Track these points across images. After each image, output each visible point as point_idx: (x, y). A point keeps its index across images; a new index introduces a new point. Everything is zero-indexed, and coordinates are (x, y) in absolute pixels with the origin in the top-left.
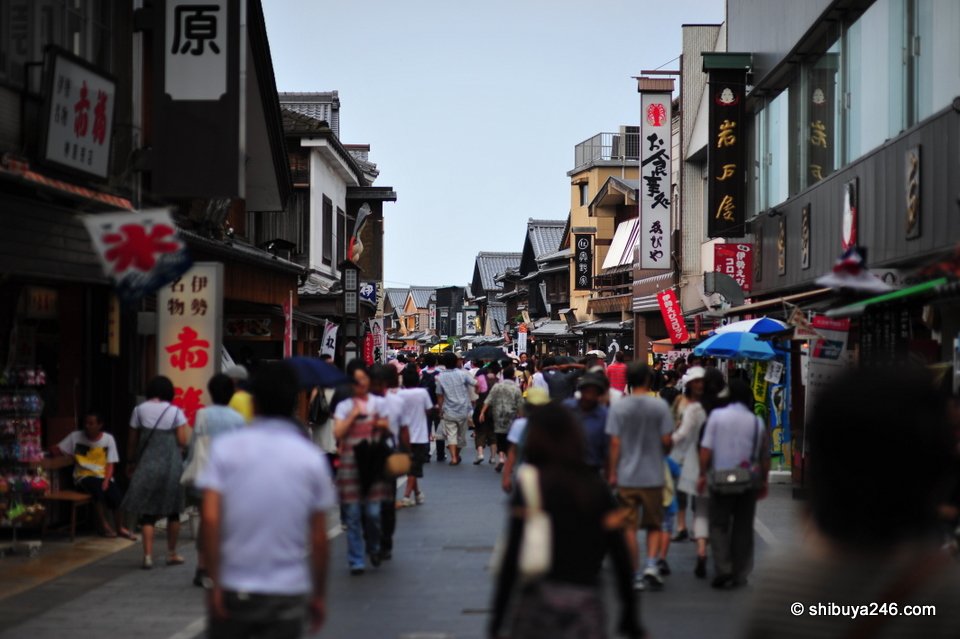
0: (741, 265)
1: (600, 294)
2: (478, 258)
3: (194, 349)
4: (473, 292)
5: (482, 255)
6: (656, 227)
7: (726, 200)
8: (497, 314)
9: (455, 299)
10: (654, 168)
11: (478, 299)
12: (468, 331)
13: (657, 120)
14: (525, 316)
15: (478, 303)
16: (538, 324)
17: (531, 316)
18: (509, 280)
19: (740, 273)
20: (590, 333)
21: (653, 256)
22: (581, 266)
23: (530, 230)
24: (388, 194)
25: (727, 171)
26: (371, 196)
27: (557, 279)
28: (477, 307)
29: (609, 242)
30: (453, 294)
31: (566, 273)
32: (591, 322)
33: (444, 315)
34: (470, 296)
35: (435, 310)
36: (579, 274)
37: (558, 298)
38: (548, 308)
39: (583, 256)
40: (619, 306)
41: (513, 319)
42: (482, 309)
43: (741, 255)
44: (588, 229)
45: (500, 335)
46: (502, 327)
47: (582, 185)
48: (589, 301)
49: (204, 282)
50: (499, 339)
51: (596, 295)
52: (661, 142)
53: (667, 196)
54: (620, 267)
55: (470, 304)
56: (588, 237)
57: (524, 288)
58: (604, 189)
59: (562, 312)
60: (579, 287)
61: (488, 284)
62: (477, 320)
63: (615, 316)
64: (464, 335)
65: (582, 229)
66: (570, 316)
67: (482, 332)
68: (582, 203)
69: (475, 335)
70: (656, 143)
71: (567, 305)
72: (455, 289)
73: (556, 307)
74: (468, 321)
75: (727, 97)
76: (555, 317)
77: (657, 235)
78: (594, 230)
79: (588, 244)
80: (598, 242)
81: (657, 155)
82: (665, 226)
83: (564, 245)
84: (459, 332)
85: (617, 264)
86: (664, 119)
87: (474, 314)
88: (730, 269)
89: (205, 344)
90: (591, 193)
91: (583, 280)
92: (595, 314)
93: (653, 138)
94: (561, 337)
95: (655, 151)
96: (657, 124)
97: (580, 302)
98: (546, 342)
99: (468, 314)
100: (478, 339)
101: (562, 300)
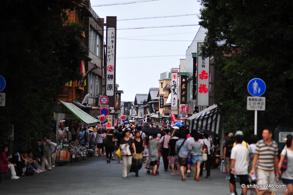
0: (186, 109)
1: (165, 109)
2: (136, 95)
3: (109, 125)
4: (135, 104)
5: (137, 95)
6: (174, 99)
7: (184, 98)
8: (141, 111)
9: (129, 105)
10: (174, 87)
11: (136, 106)
12: (133, 115)
13: (175, 78)
14: (148, 112)
15: (136, 107)
16: (152, 114)
17: (150, 112)
18: (145, 103)
19: (186, 111)
20: (163, 118)
21: (174, 104)
22: (161, 103)
23: (150, 91)
24: (122, 92)
25: (184, 93)
26: (119, 92)
27: (156, 104)
28: (135, 108)
29: (168, 97)
30: (129, 104)
31: (158, 103)
32: (163, 116)
33: (126, 110)
34: (134, 105)
35: (123, 108)
36: (161, 105)
37: (156, 108)
38: (154, 111)
39: (162, 100)
40: (169, 112)
41: (145, 113)
42: (137, 109)
43: (186, 108)
44: (163, 95)
45: (142, 116)
46: (142, 114)
47: (162, 83)
48: (163, 111)
49: (111, 117)
50: (142, 117)
51: (164, 109)
52: (175, 82)
53: (176, 93)
54: (170, 103)
55: (134, 107)
56: (163, 96)
57: (148, 105)
58: (166, 86)
59: (157, 112)
60: (160, 107)
61: (139, 102)
62: (136, 112)
63: (168, 114)
64: (132, 116)
65: (162, 94)
66: (159, 113)
67: (137, 115)
68: (162, 87)
69: (135, 116)
70: (174, 82)
71: (158, 110)
72: (129, 102)
73: (156, 111)
74: (133, 112)
75: (184, 80)
76: (156, 113)
77: (175, 100)
78: (164, 95)
79: (163, 98)
80: (165, 97)
81: (175, 85)
82: (176, 99)
83: (158, 96)
84: (130, 115)
85: (169, 103)
86: (176, 78)
87: (135, 110)
88: (184, 110)
89: (111, 125)
90: (164, 86)
91: (162, 106)
92: (164, 114)
93: (174, 81)
94: (157, 118)
95: (174, 84)
96: (175, 79)
97: (161, 111)
98: (153, 119)
99: (133, 110)
100: (136, 117)
101: (157, 109)
